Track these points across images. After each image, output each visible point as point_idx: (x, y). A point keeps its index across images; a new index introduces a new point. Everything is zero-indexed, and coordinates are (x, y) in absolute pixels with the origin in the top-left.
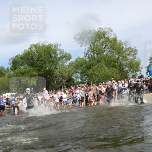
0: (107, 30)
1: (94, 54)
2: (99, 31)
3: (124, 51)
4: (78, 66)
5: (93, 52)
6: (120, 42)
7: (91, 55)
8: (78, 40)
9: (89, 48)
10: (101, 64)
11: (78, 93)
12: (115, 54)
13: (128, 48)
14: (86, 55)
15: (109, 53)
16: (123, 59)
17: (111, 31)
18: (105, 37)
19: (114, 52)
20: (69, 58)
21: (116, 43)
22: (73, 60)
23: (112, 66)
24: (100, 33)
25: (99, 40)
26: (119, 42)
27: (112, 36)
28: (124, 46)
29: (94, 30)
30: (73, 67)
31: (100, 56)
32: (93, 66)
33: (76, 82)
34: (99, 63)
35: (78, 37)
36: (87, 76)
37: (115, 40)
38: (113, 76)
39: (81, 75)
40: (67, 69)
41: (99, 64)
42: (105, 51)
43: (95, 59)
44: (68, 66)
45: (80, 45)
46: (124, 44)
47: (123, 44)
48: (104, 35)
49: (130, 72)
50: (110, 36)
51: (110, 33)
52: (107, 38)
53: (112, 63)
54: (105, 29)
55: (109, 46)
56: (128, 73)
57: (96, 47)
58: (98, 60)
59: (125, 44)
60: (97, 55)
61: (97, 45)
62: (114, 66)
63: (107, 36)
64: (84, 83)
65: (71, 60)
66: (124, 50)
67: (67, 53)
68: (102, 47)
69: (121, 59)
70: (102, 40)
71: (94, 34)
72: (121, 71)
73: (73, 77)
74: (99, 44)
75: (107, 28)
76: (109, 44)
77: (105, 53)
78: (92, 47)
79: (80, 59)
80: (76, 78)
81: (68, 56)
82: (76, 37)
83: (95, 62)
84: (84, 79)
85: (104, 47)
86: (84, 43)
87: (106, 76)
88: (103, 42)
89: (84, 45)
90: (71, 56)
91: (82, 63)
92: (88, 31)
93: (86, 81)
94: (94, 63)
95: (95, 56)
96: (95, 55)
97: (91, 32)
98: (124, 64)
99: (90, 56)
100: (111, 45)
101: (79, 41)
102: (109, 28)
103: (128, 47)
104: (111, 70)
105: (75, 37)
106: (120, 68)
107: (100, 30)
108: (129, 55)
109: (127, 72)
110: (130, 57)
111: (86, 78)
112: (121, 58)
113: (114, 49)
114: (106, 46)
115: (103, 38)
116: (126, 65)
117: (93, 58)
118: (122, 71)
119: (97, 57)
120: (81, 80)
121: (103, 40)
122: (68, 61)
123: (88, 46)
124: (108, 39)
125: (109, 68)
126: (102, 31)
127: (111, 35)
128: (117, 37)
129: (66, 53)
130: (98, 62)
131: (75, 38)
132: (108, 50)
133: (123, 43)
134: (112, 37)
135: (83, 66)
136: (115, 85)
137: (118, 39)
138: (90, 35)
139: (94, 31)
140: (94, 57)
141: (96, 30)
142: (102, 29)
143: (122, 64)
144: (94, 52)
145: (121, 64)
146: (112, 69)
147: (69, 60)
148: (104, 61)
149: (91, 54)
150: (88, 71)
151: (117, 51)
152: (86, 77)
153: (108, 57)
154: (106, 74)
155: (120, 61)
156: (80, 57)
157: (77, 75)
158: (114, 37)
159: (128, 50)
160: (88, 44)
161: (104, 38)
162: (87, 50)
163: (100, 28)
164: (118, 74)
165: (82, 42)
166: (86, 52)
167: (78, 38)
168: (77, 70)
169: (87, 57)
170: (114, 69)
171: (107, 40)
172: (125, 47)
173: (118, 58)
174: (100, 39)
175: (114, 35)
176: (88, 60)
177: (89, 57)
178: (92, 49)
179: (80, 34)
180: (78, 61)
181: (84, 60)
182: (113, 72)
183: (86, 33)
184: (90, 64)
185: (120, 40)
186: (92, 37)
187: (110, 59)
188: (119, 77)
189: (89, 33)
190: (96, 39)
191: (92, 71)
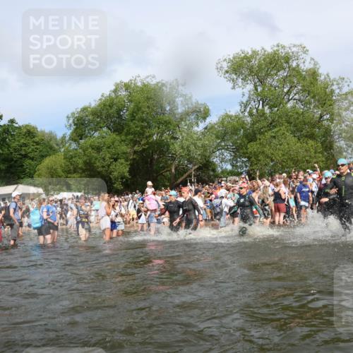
0: (294, 49)
1: (263, 107)
2: (275, 53)
3: (336, 101)
4: (225, 134)
5: (261, 102)
6: (325, 79)
7: (257, 109)
8: (227, 72)
9: (252, 93)
10: (280, 129)
11: (224, 195)
12: (314, 107)
13: (346, 94)
14: (246, 107)
15: (299, 106)
16: (331, 120)
17: (305, 53)
18: (289, 67)
19: (310, 103)
20: (206, 114)
21: (317, 80)
22: (213, 119)
23: (306, 136)
24: (278, 57)
25: (276, 74)
26: (323, 77)
27: (307, 63)
28: (335, 87)
29: (263, 49)
30: (214, 136)
31: (278, 110)
32: (261, 133)
33: (219, 170)
34: (275, 127)
35: (225, 66)
36: (245, 158)
37: (314, 74)
38: (307, 158)
39: (231, 155)
40: (201, 139)
41: (276, 130)
42: (289, 100)
43: (266, 118)
44: (203, 133)
45: (231, 85)
46: (335, 83)
47: (333, 85)
48: (287, 62)
49: (349, 151)
50: (301, 65)
51: (301, 57)
52: (294, 69)
53: (305, 128)
54: (290, 48)
55: (300, 88)
56: (345, 153)
57: (269, 89)
58: (273, 121)
59: (338, 84)
60: (270, 108)
61: (271, 85)
62: (312, 136)
63: (294, 64)
64: (239, 174)
65: (208, 120)
66: (334, 98)
67: (200, 102)
68: (283, 91)
69: (327, 120)
70: (282, 74)
71: (264, 60)
72: (326, 147)
73: (214, 160)
74: (275, 83)
75: (295, 46)
76: (299, 83)
77: (289, 105)
78: (259, 90)
79: (230, 117)
80: (221, 162)
81: (202, 109)
82: (221, 67)
83: (265, 124)
84: (238, 164)
85: (289, 90)
86: (240, 80)
87: (292, 159)
88: (285, 79)
89: (240, 84)
90: (208, 110)
91: (234, 126)
92: (250, 53)
93: (245, 169)
94: (262, 128)
95: (267, 110)
96: (266, 108)
97: (258, 54)
98: (334, 131)
99: (255, 111)
100: (303, 86)
101: (227, 75)
102: (301, 46)
103: (345, 90)
104: (305, 145)
105: (219, 66)
106: (325, 141)
107: (278, 51)
108: (347, 109)
110: (350, 115)
111: (243, 162)
113: (312, 95)
114: (291, 87)
115: (284, 69)
116: (341, 134)
117: (261, 116)
118: (331, 147)
119: (271, 113)
120: (233, 166)
121: (285, 74)
122: (201, 122)
123: (250, 87)
124: (296, 71)
125: (299, 139)
126: (282, 52)
127: (304, 62)
128: (318, 66)
129: (197, 103)
130: (272, 125)
131: (219, 69)
132: (297, 97)
133: (334, 80)
134: (306, 66)
135: (236, 134)
136: (314, 179)
137: (320, 71)
138: (254, 60)
139: (265, 51)
140: (264, 114)
141: (269, 50)
142: (283, 47)
143: (331, 131)
144: (263, 103)
145: (327, 132)
146: (307, 144)
147: (204, 118)
148: (286, 124)
149: (257, 106)
150: (249, 146)
151: (319, 101)
152: (245, 160)
153: (297, 113)
154: (292, 153)
155: (325, 123)
157: (223, 155)
158: (312, 66)
159: (346, 99)
160: (249, 82)
161: (287, 69)
162: (247, 95)
163: (278, 46)
164: (321, 155)
165: (235, 77)
166: (244, 102)
167: (226, 69)
168: (223, 144)
169: (246, 114)
170: (311, 142)
171: (294, 73)
172: (337, 91)
173: (321, 117)
174: (279, 71)
175: (313, 62)
176: (249, 119)
177: (251, 114)
178: (258, 95)
179: (229, 59)
180: (226, 123)
181: (239, 119)
182: (309, 150)
183: (246, 57)
184: (253, 131)
185: (325, 74)
186: (260, 66)
187: (301, 118)
188: (323, 161)
189: (252, 56)
190: (267, 71)
191: (258, 146)
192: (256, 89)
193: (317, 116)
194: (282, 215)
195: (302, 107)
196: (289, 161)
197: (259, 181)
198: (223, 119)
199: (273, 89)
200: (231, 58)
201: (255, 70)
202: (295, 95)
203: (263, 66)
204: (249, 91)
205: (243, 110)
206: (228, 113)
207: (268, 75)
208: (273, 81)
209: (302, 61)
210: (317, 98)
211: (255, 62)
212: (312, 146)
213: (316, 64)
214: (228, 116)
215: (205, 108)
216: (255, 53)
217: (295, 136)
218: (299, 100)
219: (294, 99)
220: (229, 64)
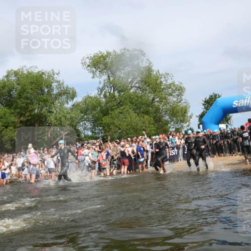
0: (136, 53)
1: (114, 91)
3: (163, 89)
4: (87, 110)
5: (112, 88)
6: (156, 73)
7: (110, 93)
8: (89, 66)
9: (106, 81)
10: (125, 108)
11: (87, 154)
12: (149, 92)
13: (170, 85)
14: (101, 91)
15: (139, 91)
16: (160, 102)
17: (143, 55)
19: (146, 90)
20: (73, 95)
21: (151, 74)
22: (78, 99)
23: (143, 113)
24: (125, 57)
25: (123, 69)
26: (155, 73)
27: (144, 62)
28: (163, 80)
29: (114, 51)
30: (79, 111)
31: (124, 94)
32: (112, 110)
33: (83, 136)
34: (122, 106)
35: (88, 62)
36: (101, 127)
37: (149, 70)
38: (144, 128)
39: (91, 125)
40: (69, 113)
41: (122, 107)
42: (132, 87)
43: (116, 100)
44: (71, 109)
45: (91, 75)
46: (163, 77)
47: (161, 78)
48: (131, 61)
49: (172, 123)
50: (141, 63)
51: (140, 58)
52: (135, 66)
53: (143, 107)
54: (133, 51)
55: (139, 79)
56: (169, 125)
57: (118, 79)
58: (121, 101)
59: (165, 78)
60: (119, 92)
61: (120, 77)
62: (147, 113)
63: (136, 63)
64: (96, 138)
65: (75, 100)
66: (162, 87)
67: (69, 87)
68: (128, 80)
69: (157, 101)
71: (115, 59)
72: (157, 120)
73: (79, 128)
74: (122, 75)
75: (136, 50)
76: (138, 76)
77: (132, 91)
78: (111, 80)
79: (91, 98)
80: (84, 130)
81: (71, 92)
83: (115, 104)
84: (96, 131)
85: (132, 81)
86: (98, 72)
87: (133, 129)
88: (129, 73)
89: (98, 75)
90: (75, 92)
91: (93, 105)
92: (105, 53)
93: (101, 135)
94: (113, 106)
95: (116, 94)
96: (116, 92)
97: (111, 55)
98: (162, 110)
99: (108, 94)
100: (141, 78)
101: (89, 68)
102: (140, 50)
103: (170, 82)
104: (142, 118)
105: (84, 61)
106: (156, 116)
107: (124, 53)
108: (171, 95)
109: (167, 123)
110: (172, 99)
111: (99, 130)
112: (158, 99)
113: (147, 84)
114: (133, 79)
116: (167, 111)
117: (112, 98)
118: (160, 121)
119: (119, 96)
120: (92, 132)
121: (129, 69)
122: (70, 101)
123: (105, 77)
124: (137, 67)
125: (138, 115)
126: (128, 54)
127: (142, 62)
128: (151, 65)
129: (67, 87)
130: (120, 104)
131: (84, 64)
132: (137, 85)
133: (162, 75)
134: (144, 64)
135: (95, 110)
136: (148, 142)
137: (153, 68)
138: (108, 58)
139: (116, 53)
140: (114, 96)
141: (119, 52)
142: (128, 50)
143: (160, 109)
144: (114, 88)
145: (157, 110)
146: (144, 118)
147: (73, 98)
148: (130, 104)
149: (109, 91)
150: (103, 119)
151: (152, 88)
153: (137, 96)
154: (133, 124)
155: (156, 104)
156: (91, 95)
157: (85, 124)
158: (147, 64)
159: (170, 88)
160: (104, 73)
161: (131, 66)
162: (102, 83)
163: (124, 49)
164: (153, 126)
165: (95, 70)
166: (101, 87)
167: (88, 64)
168: (85, 117)
169: (102, 96)
170: (146, 117)
172: (164, 82)
173: (153, 99)
174: (125, 67)
175: (148, 62)
176: (104, 100)
177: (105, 96)
178: (111, 83)
180: (88, 102)
181: (97, 100)
182: (145, 122)
183: (102, 56)
184: (106, 108)
185: (157, 70)
186: (112, 63)
187: (140, 100)
188: (154, 130)
189: (107, 56)
190: (117, 67)
191: (110, 119)
192: (109, 79)
193: (151, 98)
194: (126, 167)
195: (141, 92)
196: (131, 130)
197: (110, 143)
198: (86, 99)
199: (121, 79)
200: (92, 56)
201: (108, 66)
202: (136, 84)
203: (115, 63)
204: (104, 80)
205: (99, 93)
206: (90, 95)
207: (117, 69)
209: (141, 60)
210: (151, 86)
211: (109, 60)
212: (147, 119)
213: (150, 63)
214: (89, 97)
215: (73, 91)
216: (109, 53)
217: (135, 112)
218: (139, 88)
219: (136, 87)
220: (91, 61)
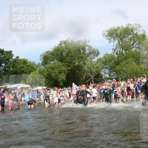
0: (135, 26)
1: (122, 50)
2: (127, 28)
4: (106, 62)
5: (121, 48)
7: (120, 51)
8: (107, 36)
9: (117, 44)
10: (130, 60)
14: (115, 51)
17: (140, 27)
18: (133, 34)
20: (98, 54)
21: (145, 39)
22: (101, 56)
25: (128, 37)
26: (147, 38)
29: (122, 26)
30: (101, 63)
31: (128, 52)
32: (121, 62)
33: (104, 77)
34: (127, 59)
35: (106, 33)
37: (144, 36)
38: (141, 72)
39: (109, 71)
40: (96, 64)
41: (128, 60)
42: (133, 47)
43: (123, 55)
44: (97, 62)
45: (108, 41)
48: (132, 31)
50: (138, 33)
51: (138, 29)
52: (135, 34)
54: (133, 25)
55: (138, 42)
57: (125, 43)
58: (126, 56)
60: (125, 51)
63: (135, 32)
64: (112, 79)
65: (99, 56)
67: (95, 49)
68: (130, 43)
70: (130, 36)
71: (122, 30)
73: (102, 73)
74: (127, 40)
75: (135, 24)
76: (137, 40)
77: (133, 50)
78: (120, 43)
79: (108, 55)
80: (105, 74)
81: (96, 52)
82: (104, 34)
83: (123, 58)
84: (112, 75)
85: (133, 43)
86: (113, 39)
87: (135, 73)
88: (131, 39)
89: (112, 41)
90: (99, 52)
91: (110, 59)
92: (117, 28)
93: (114, 77)
94: (122, 60)
96: (123, 51)
97: (120, 28)
99: (119, 52)
101: (107, 37)
102: (138, 24)
105: (104, 33)
107: (128, 26)
114: (134, 42)
115: (131, 34)
117: (121, 54)
119: (125, 53)
120: (109, 75)
121: (132, 36)
122: (96, 57)
123: (117, 42)
124: (136, 35)
125: (138, 64)
126: (130, 27)
127: (139, 31)
128: (145, 33)
129: (94, 49)
130: (126, 58)
131: (104, 35)
132: (136, 46)
134: (140, 33)
135: (111, 62)
137: (146, 35)
138: (118, 31)
139: (123, 27)
140: (123, 53)
141: (125, 26)
142: (131, 25)
147: (97, 55)
148: (132, 58)
149: (120, 50)
150: (116, 67)
152: (114, 73)
153: (137, 53)
154: (135, 70)
157: (105, 71)
158: (143, 33)
160: (116, 40)
161: (132, 34)
162: (115, 46)
163: (128, 25)
165: (110, 38)
166: (114, 48)
167: (107, 35)
168: (105, 66)
169: (115, 53)
171: (135, 36)
174: (129, 35)
175: (143, 31)
176: (116, 56)
177: (117, 54)
178: (120, 45)
179: (108, 30)
180: (106, 57)
181: (112, 56)
182: (142, 69)
183: (115, 30)
184: (118, 61)
186: (121, 33)
187: (138, 55)
189: (117, 29)
190: (124, 35)
191: (120, 67)
192: (119, 43)
194: (131, 96)
195: (139, 50)
196: (133, 73)
197: (121, 82)
198: (105, 56)
199: (126, 43)
200: (109, 30)
201: (118, 35)
202: (136, 45)
203: (122, 33)
205: (114, 52)
206: (107, 53)
207: (124, 37)
208: (126, 39)
211: (119, 32)
214: (107, 54)
215: (98, 51)
216: (118, 28)
217: (136, 63)
218: (137, 47)
219: (135, 47)
220: (108, 33)
